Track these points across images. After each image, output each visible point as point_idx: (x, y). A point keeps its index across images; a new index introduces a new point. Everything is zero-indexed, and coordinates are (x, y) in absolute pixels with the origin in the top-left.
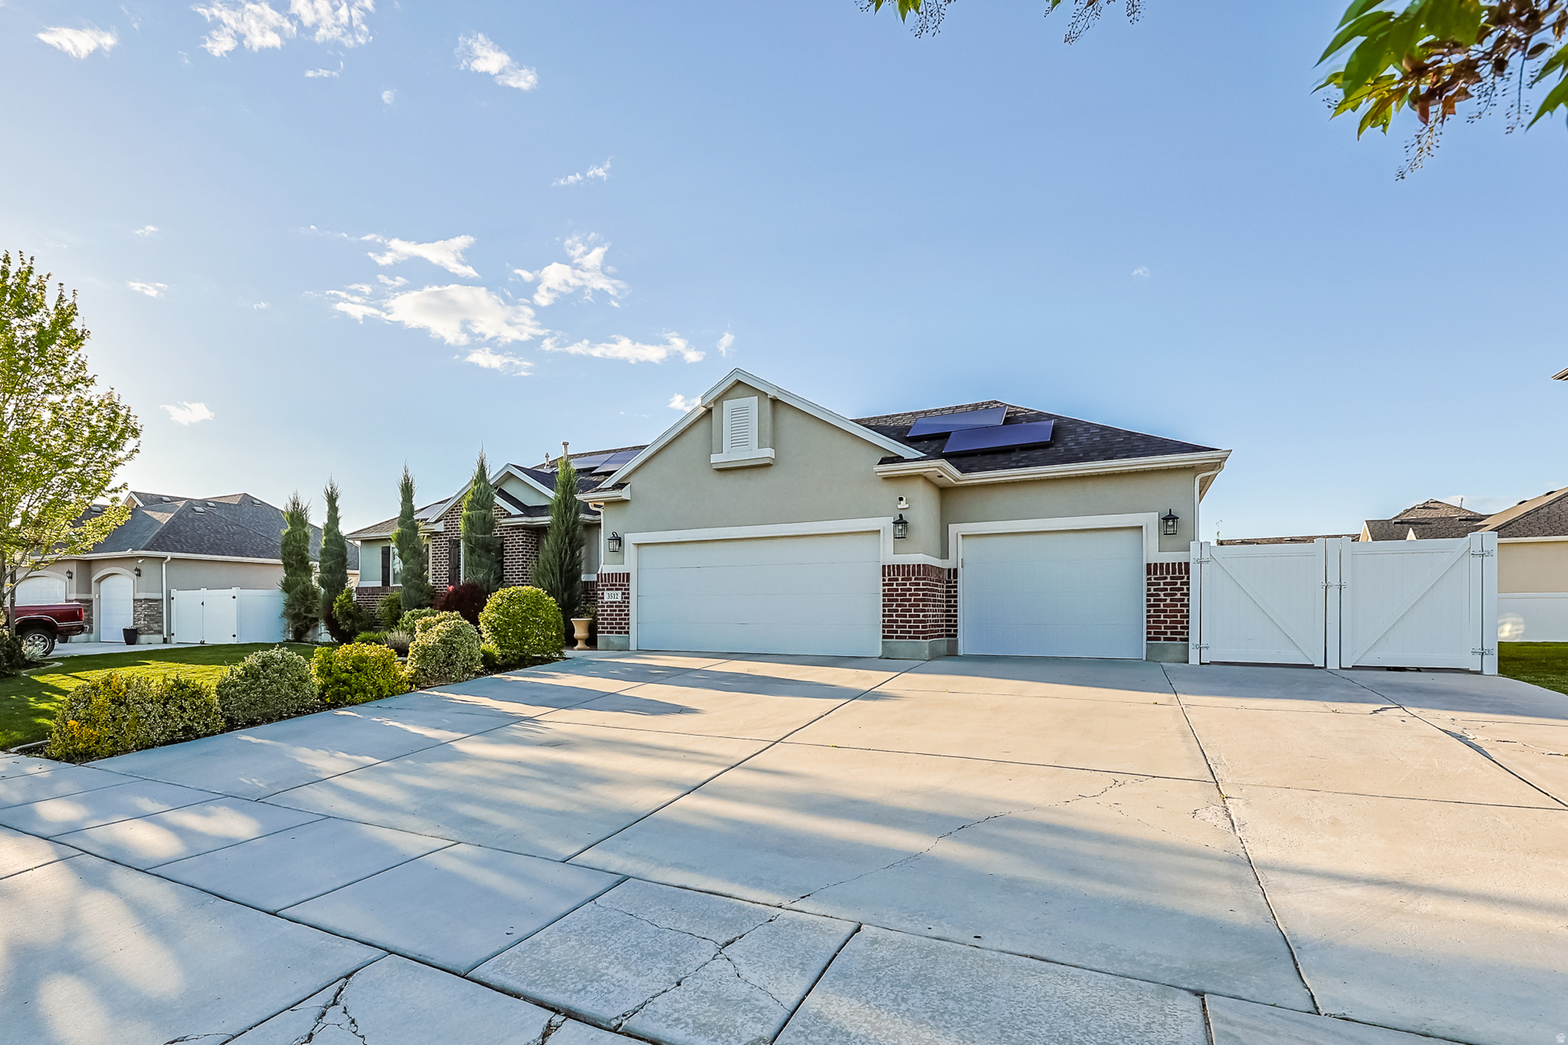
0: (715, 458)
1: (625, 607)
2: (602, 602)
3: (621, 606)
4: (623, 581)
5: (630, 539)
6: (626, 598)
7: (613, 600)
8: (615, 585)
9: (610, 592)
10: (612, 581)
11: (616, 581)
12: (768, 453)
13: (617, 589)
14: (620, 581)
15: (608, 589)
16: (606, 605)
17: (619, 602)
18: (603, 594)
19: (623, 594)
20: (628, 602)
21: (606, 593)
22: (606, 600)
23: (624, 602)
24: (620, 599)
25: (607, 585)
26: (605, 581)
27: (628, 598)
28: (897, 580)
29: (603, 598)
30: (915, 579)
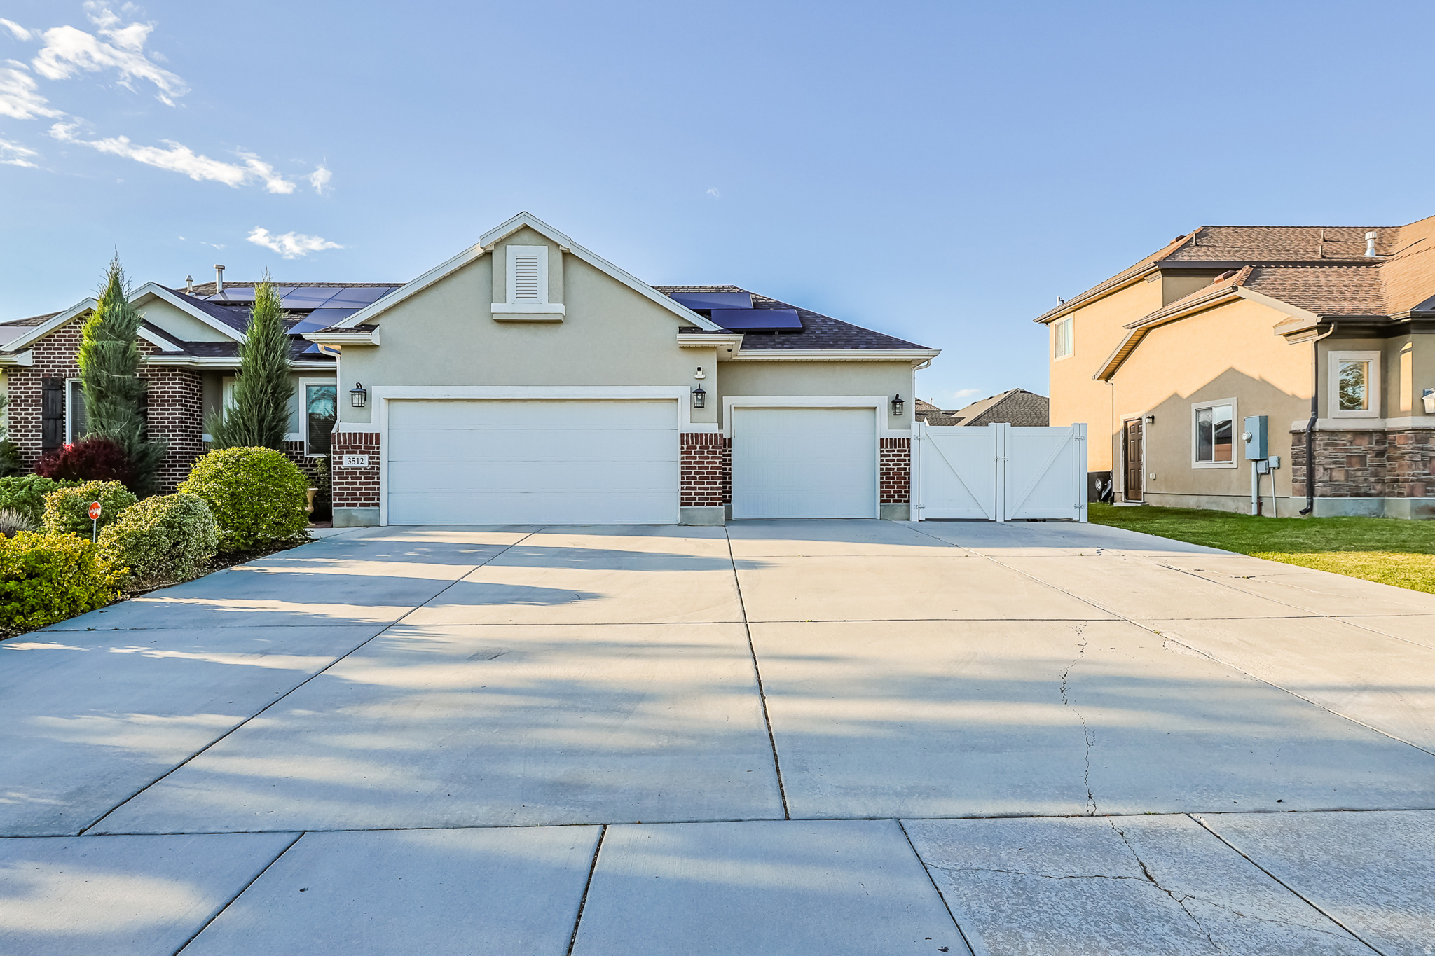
0: (496, 308)
1: (373, 473)
2: (339, 468)
3: (369, 473)
4: (371, 443)
5: (379, 393)
6: (374, 463)
7: (356, 465)
8: (360, 447)
9: (351, 456)
10: (355, 442)
11: (360, 442)
12: (559, 309)
13: (361, 453)
14: (366, 443)
15: (347, 453)
16: (345, 471)
17: (365, 468)
18: (340, 458)
19: (371, 458)
20: (378, 469)
21: (346, 458)
22: (345, 464)
23: (373, 468)
24: (366, 465)
25: (348, 448)
26: (345, 443)
27: (378, 463)
28: (695, 448)
29: (341, 463)
30: (713, 448)
